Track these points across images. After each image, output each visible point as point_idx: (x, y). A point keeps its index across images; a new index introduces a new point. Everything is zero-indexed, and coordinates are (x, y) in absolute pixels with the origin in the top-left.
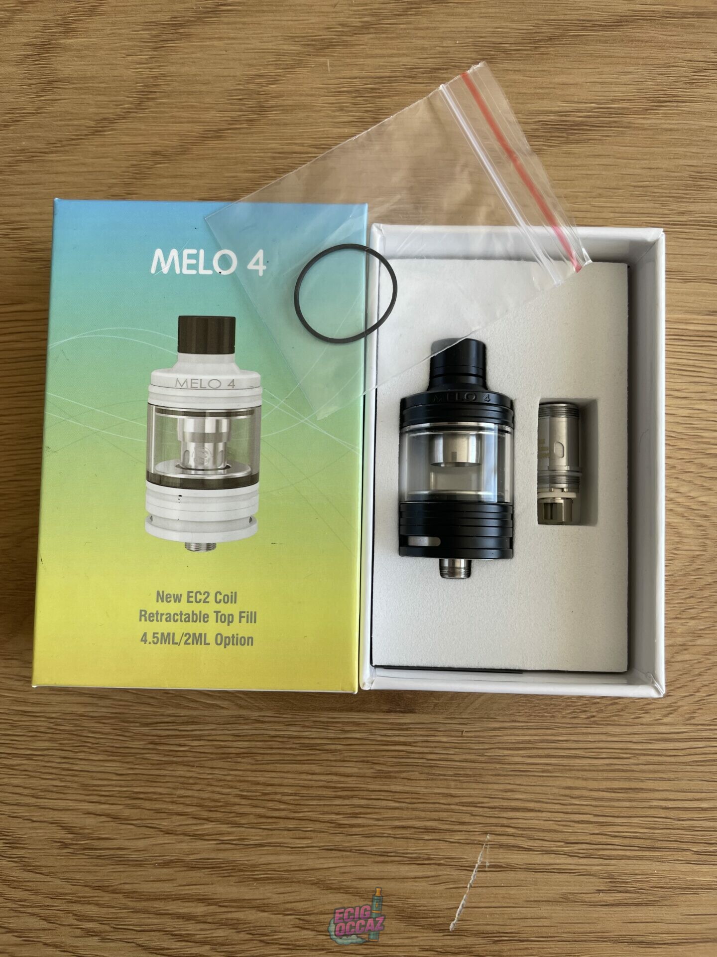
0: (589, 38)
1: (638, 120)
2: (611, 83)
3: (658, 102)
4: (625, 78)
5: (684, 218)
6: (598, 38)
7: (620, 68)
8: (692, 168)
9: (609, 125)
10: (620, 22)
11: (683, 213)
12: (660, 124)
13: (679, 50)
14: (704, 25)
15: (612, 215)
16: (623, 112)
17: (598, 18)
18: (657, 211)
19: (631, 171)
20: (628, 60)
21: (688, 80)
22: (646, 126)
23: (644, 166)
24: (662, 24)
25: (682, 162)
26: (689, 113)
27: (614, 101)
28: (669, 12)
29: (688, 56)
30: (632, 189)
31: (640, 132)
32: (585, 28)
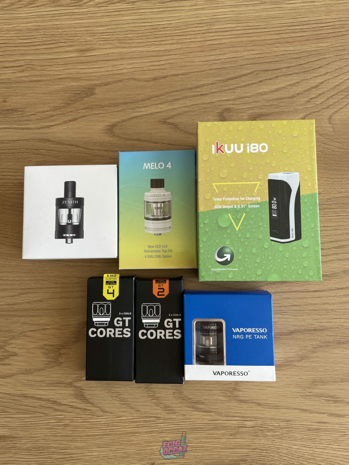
0: (282, 338)
1: (296, 364)
2: (288, 352)
3: (302, 358)
4: (293, 351)
5: (310, 394)
6: (284, 338)
7: (291, 348)
8: (313, 379)
9: (288, 365)
10: (291, 333)
11: (310, 392)
12: (303, 365)
13: (309, 342)
14: (316, 333)
15: (290, 393)
16: (292, 361)
17: (284, 332)
18: (302, 392)
19: (295, 379)
20: (293, 345)
21: (311, 351)
22: (299, 366)
23: (299, 378)
24: (304, 333)
25: (310, 377)
26: (312, 361)
27: (289, 358)
28: (306, 329)
29: (312, 344)
30: (295, 385)
31: (297, 367)
32: (280, 335)
